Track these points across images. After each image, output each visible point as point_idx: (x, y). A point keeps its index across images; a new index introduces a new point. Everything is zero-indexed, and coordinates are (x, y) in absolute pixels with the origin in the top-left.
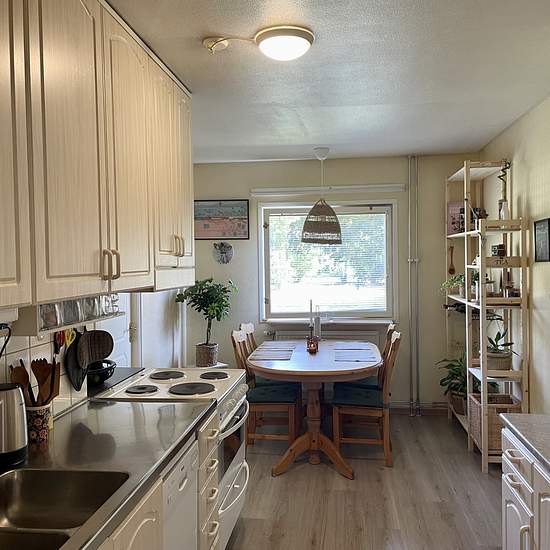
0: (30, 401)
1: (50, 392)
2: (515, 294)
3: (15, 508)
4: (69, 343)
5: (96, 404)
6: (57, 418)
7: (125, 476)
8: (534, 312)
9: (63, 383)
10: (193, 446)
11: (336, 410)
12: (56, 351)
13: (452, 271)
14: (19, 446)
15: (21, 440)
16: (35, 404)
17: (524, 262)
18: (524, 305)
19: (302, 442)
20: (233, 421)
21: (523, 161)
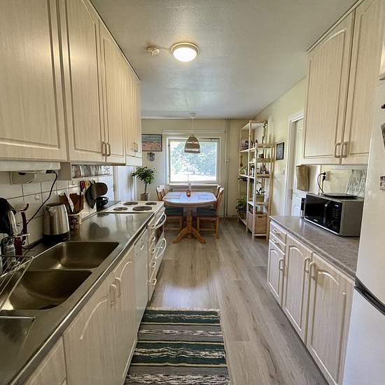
0: (69, 211)
1: (79, 208)
2: (267, 173)
3: (64, 260)
4: (87, 187)
5: (100, 215)
6: (83, 220)
7: (118, 244)
8: (274, 180)
9: (85, 205)
10: (145, 231)
11: (198, 219)
12: (82, 190)
13: (241, 165)
14: (65, 232)
15: (66, 228)
16: (72, 213)
17: (271, 160)
18: (271, 177)
19: (184, 231)
20: (160, 222)
21: (273, 120)
